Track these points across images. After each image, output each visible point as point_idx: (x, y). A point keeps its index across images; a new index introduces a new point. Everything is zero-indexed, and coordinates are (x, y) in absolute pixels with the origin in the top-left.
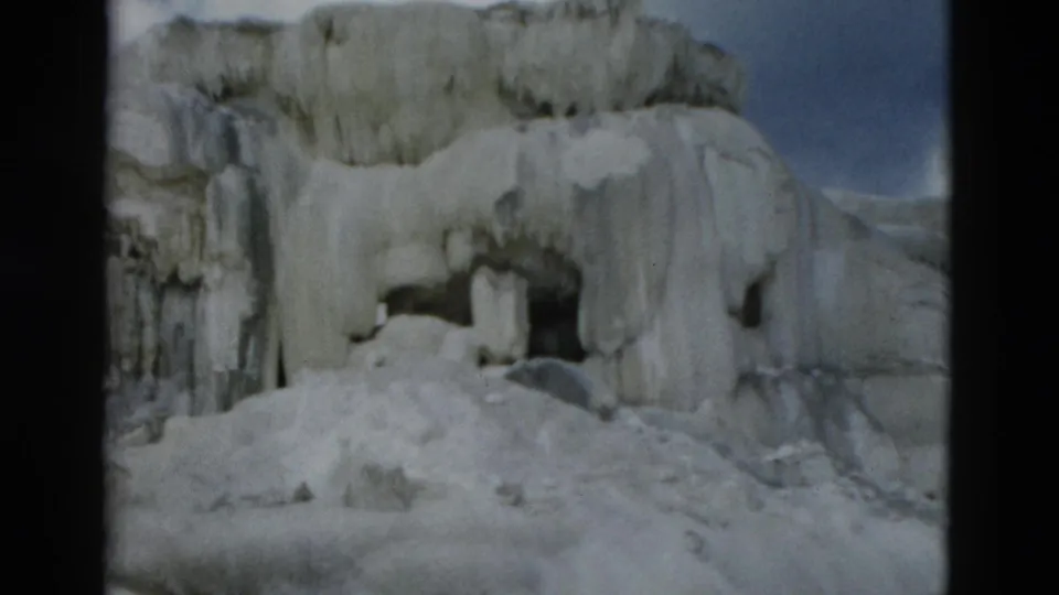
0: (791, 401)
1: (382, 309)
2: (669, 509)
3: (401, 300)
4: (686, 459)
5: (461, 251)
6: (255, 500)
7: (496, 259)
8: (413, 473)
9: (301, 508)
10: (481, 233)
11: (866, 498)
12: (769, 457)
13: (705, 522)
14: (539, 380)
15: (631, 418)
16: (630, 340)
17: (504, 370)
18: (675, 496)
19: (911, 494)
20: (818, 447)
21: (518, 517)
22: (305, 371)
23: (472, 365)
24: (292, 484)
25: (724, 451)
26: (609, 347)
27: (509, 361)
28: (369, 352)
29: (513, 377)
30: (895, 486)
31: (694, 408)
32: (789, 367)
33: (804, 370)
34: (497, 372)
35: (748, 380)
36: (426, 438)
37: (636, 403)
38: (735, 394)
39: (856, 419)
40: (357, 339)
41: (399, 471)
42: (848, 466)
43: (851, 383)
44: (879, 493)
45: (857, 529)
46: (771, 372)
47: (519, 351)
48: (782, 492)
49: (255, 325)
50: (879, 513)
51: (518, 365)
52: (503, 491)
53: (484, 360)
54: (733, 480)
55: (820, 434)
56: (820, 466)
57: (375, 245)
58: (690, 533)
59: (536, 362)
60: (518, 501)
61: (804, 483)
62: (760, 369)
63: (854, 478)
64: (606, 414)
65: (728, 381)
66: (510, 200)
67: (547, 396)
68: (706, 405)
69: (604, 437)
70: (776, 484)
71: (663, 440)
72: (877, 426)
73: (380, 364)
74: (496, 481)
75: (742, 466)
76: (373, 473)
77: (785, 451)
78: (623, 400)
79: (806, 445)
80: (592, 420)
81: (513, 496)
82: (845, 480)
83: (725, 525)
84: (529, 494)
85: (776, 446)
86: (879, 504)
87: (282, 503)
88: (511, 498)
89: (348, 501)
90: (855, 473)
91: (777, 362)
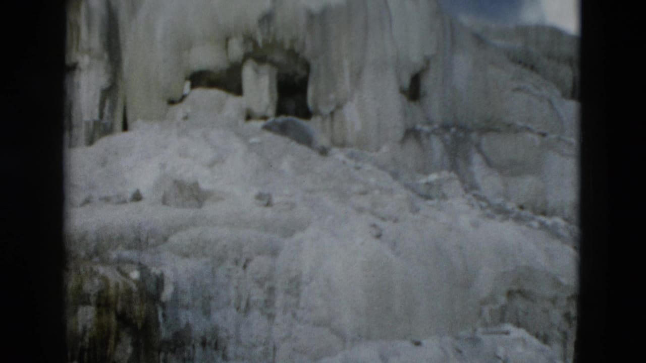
0: (436, 146)
1: (188, 84)
2: (360, 210)
3: (199, 79)
4: (372, 180)
5: (236, 50)
6: (107, 199)
7: (258, 55)
8: (205, 186)
9: (133, 205)
10: (249, 39)
11: (481, 207)
12: (423, 180)
13: (383, 219)
14: (283, 130)
15: (338, 155)
16: (339, 106)
17: (261, 123)
18: (364, 202)
19: (510, 206)
20: (453, 174)
21: (269, 213)
22: (139, 121)
23: (241, 122)
24: (129, 192)
25: (395, 176)
26: (326, 110)
27: (265, 118)
28: (179, 111)
29: (267, 128)
30: (499, 201)
31: (378, 149)
32: (436, 126)
33: (446, 127)
34: (258, 124)
35: (411, 133)
36: (211, 165)
37: (343, 145)
38: (403, 141)
39: (477, 159)
40: (172, 102)
41: (196, 184)
42: (471, 187)
43: (474, 136)
44: (490, 205)
45: (475, 225)
46: (426, 128)
47: (271, 112)
48: (430, 202)
49: (110, 92)
50: (489, 216)
51: (271, 120)
52: (260, 197)
53: (249, 117)
54: (401, 194)
55: (454, 167)
56: (454, 187)
57: (183, 45)
58: (374, 226)
59: (282, 119)
60: (269, 204)
61: (444, 197)
62: (419, 127)
63: (475, 195)
64: (324, 152)
65: (399, 133)
66: (267, 18)
67: (287, 139)
68: (385, 149)
69: (322, 166)
70: (428, 197)
71: (358, 168)
72: (488, 163)
73: (186, 118)
74: (255, 191)
75: (407, 186)
76: (180, 185)
77: (433, 177)
78: (334, 143)
79: (445, 174)
80: (315, 155)
81: (265, 200)
82: (469, 196)
83: (396, 221)
84: (276, 199)
85: (426, 173)
86: (489, 211)
87: (124, 202)
88: (265, 202)
89: (164, 201)
90: (475, 192)
91: (429, 122)
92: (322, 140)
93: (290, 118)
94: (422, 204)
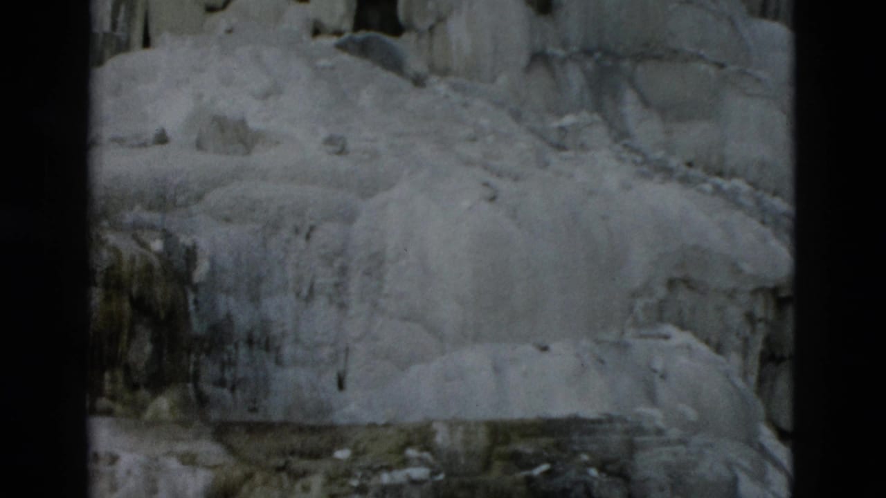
0: (575, 77)
2: (469, 163)
4: (484, 122)
6: (119, 141)
8: (254, 124)
9: (157, 150)
11: (635, 162)
12: (556, 124)
13: (499, 175)
14: (363, 50)
15: (440, 87)
16: (441, 19)
17: (334, 40)
18: (474, 152)
19: (674, 162)
20: (596, 117)
21: (343, 164)
22: (166, 36)
23: (306, 37)
24: (151, 130)
25: (517, 116)
26: (423, 24)
27: (338, 33)
28: (222, 20)
29: (342, 47)
30: (660, 154)
31: (493, 80)
32: (575, 49)
33: (587, 52)
34: (328, 41)
35: (539, 58)
36: (266, 95)
37: (445, 72)
38: (528, 69)
39: (630, 96)
40: (211, 9)
41: (243, 122)
42: (621, 135)
43: (626, 64)
44: (646, 161)
45: (626, 187)
46: (560, 53)
47: (347, 25)
48: (564, 154)
50: (645, 176)
51: (347, 35)
52: (330, 141)
53: (317, 31)
54: (524, 143)
55: (598, 108)
56: (599, 134)
58: (486, 184)
59: (361, 35)
60: (342, 151)
61: (583, 147)
62: (550, 50)
63: (625, 146)
64: (419, 82)
65: (523, 60)
67: (367, 63)
68: (502, 80)
69: (416, 100)
70: (560, 147)
71: (466, 105)
72: (645, 102)
73: (229, 31)
74: (323, 133)
75: (532, 131)
76: (221, 123)
77: (568, 120)
78: (433, 69)
79: (585, 116)
80: (406, 85)
81: (338, 146)
82: (618, 147)
83: (516, 179)
84: (351, 145)
85: (560, 115)
86: (645, 169)
87: (144, 145)
88: (338, 149)
89: (199, 145)
90: (626, 141)
91: (565, 44)
92: (416, 64)
93: (372, 34)
94: (553, 157)
